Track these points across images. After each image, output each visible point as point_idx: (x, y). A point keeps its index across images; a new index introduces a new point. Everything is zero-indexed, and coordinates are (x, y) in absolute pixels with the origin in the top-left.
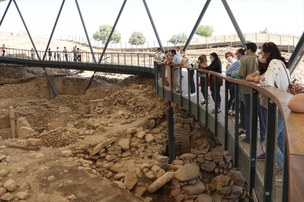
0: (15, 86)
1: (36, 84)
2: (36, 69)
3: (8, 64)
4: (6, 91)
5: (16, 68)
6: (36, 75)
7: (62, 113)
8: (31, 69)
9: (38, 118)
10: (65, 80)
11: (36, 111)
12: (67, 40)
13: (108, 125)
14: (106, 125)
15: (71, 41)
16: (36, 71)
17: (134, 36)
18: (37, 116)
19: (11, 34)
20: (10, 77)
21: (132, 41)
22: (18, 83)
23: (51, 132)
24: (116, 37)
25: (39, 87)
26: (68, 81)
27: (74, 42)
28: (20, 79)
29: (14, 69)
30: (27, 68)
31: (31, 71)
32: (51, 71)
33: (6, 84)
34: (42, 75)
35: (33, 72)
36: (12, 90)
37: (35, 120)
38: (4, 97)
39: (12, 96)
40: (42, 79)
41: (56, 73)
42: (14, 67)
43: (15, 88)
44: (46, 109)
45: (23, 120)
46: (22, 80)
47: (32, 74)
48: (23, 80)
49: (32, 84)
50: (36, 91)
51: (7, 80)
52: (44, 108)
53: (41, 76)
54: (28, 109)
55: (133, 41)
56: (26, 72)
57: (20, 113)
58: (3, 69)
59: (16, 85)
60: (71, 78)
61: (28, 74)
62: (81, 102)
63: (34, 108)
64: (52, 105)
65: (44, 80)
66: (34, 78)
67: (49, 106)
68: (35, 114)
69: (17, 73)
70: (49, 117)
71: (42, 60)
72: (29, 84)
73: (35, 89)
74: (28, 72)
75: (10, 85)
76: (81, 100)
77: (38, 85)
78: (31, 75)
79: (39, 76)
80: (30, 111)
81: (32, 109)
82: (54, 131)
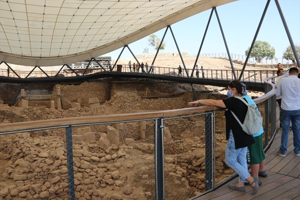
0: (166, 99)
1: (184, 99)
2: (187, 86)
3: (165, 81)
4: (159, 104)
5: (171, 84)
6: (186, 91)
7: (197, 127)
8: (183, 85)
9: (181, 129)
10: (210, 96)
11: (180, 123)
12: (221, 58)
13: (222, 141)
14: (220, 141)
15: (223, 59)
16: (187, 87)
17: (289, 51)
18: (180, 128)
19: (172, 54)
20: (165, 92)
21: (286, 56)
22: (170, 97)
23: (178, 142)
24: (269, 52)
25: (186, 101)
26: (213, 97)
27: (226, 60)
28: (172, 94)
29: (169, 85)
30: (179, 84)
31: (183, 86)
32: (200, 88)
33: (160, 97)
34: (192, 91)
35: (184, 88)
36: (164, 103)
37: (178, 130)
38: (157, 109)
39: (163, 108)
40: (190, 94)
41: (204, 89)
42: (169, 83)
43: (166, 101)
44: (189, 122)
45: (166, 130)
46: (173, 95)
47: (183, 89)
48: (175, 95)
49: (181, 98)
50: (183, 105)
51: (162, 94)
52: (187, 121)
53: (190, 92)
54: (173, 121)
55: (288, 56)
56: (178, 88)
57: (166, 123)
58: (161, 85)
59: (168, 99)
60: (216, 95)
61: (180, 89)
62: (220, 118)
63: (179, 120)
64: (195, 118)
65: (190, 95)
66: (183, 93)
67: (192, 119)
68: (179, 126)
69: (170, 88)
70: (189, 129)
71: (190, 77)
72: (178, 99)
73: (183, 103)
74: (180, 87)
75: (163, 99)
76: (220, 116)
77: (185, 99)
78: (182, 91)
79: (188, 92)
80: (175, 122)
81: (176, 120)
82: (180, 141)
